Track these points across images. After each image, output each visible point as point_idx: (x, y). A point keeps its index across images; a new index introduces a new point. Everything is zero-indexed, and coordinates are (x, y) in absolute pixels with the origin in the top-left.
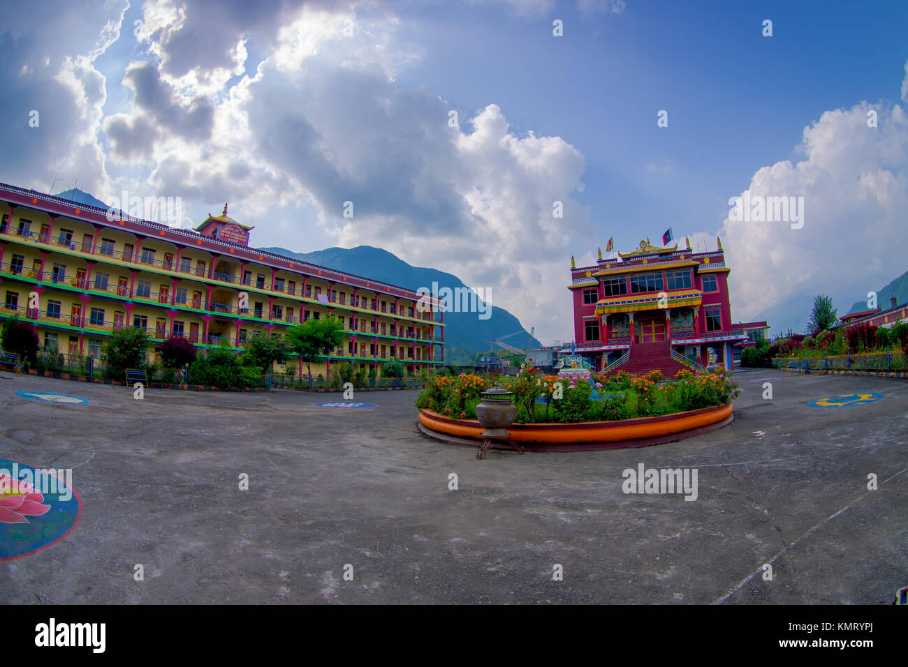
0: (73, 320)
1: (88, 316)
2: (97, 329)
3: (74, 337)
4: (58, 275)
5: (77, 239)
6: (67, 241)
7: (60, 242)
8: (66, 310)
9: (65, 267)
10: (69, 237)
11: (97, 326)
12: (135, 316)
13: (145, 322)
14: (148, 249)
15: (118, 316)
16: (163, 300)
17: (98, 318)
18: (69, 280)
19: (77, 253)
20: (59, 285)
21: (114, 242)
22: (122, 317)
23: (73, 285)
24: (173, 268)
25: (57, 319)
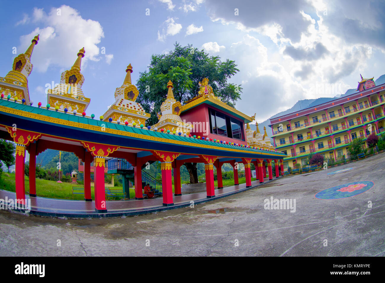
0: (329, 146)
1: (335, 142)
2: (339, 145)
3: (331, 152)
4: (318, 133)
5: (320, 118)
6: (316, 120)
7: (314, 122)
8: (326, 144)
9: (320, 129)
10: (317, 119)
11: (339, 144)
12: (352, 134)
13: (356, 135)
14: (346, 108)
15: (346, 137)
16: (359, 123)
17: (338, 141)
18: (323, 133)
19: (322, 123)
20: (320, 136)
21: (333, 112)
22: (347, 137)
23: (326, 134)
24: (358, 109)
25: (323, 148)
